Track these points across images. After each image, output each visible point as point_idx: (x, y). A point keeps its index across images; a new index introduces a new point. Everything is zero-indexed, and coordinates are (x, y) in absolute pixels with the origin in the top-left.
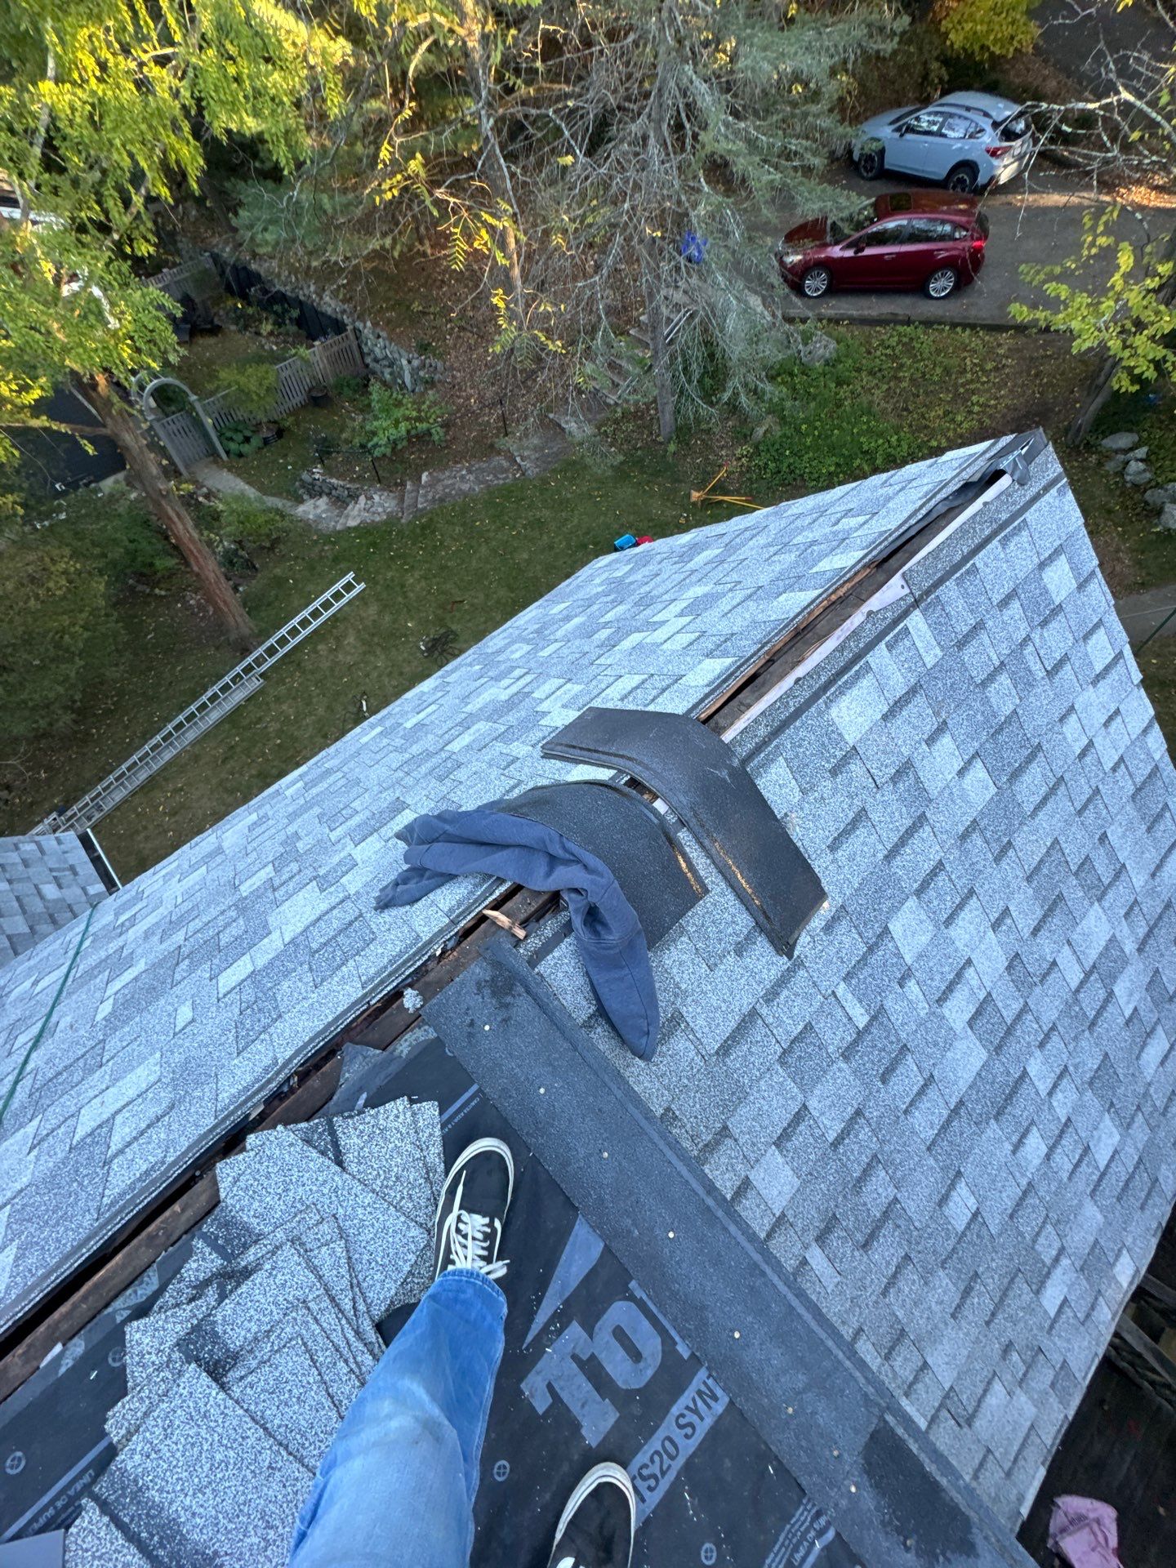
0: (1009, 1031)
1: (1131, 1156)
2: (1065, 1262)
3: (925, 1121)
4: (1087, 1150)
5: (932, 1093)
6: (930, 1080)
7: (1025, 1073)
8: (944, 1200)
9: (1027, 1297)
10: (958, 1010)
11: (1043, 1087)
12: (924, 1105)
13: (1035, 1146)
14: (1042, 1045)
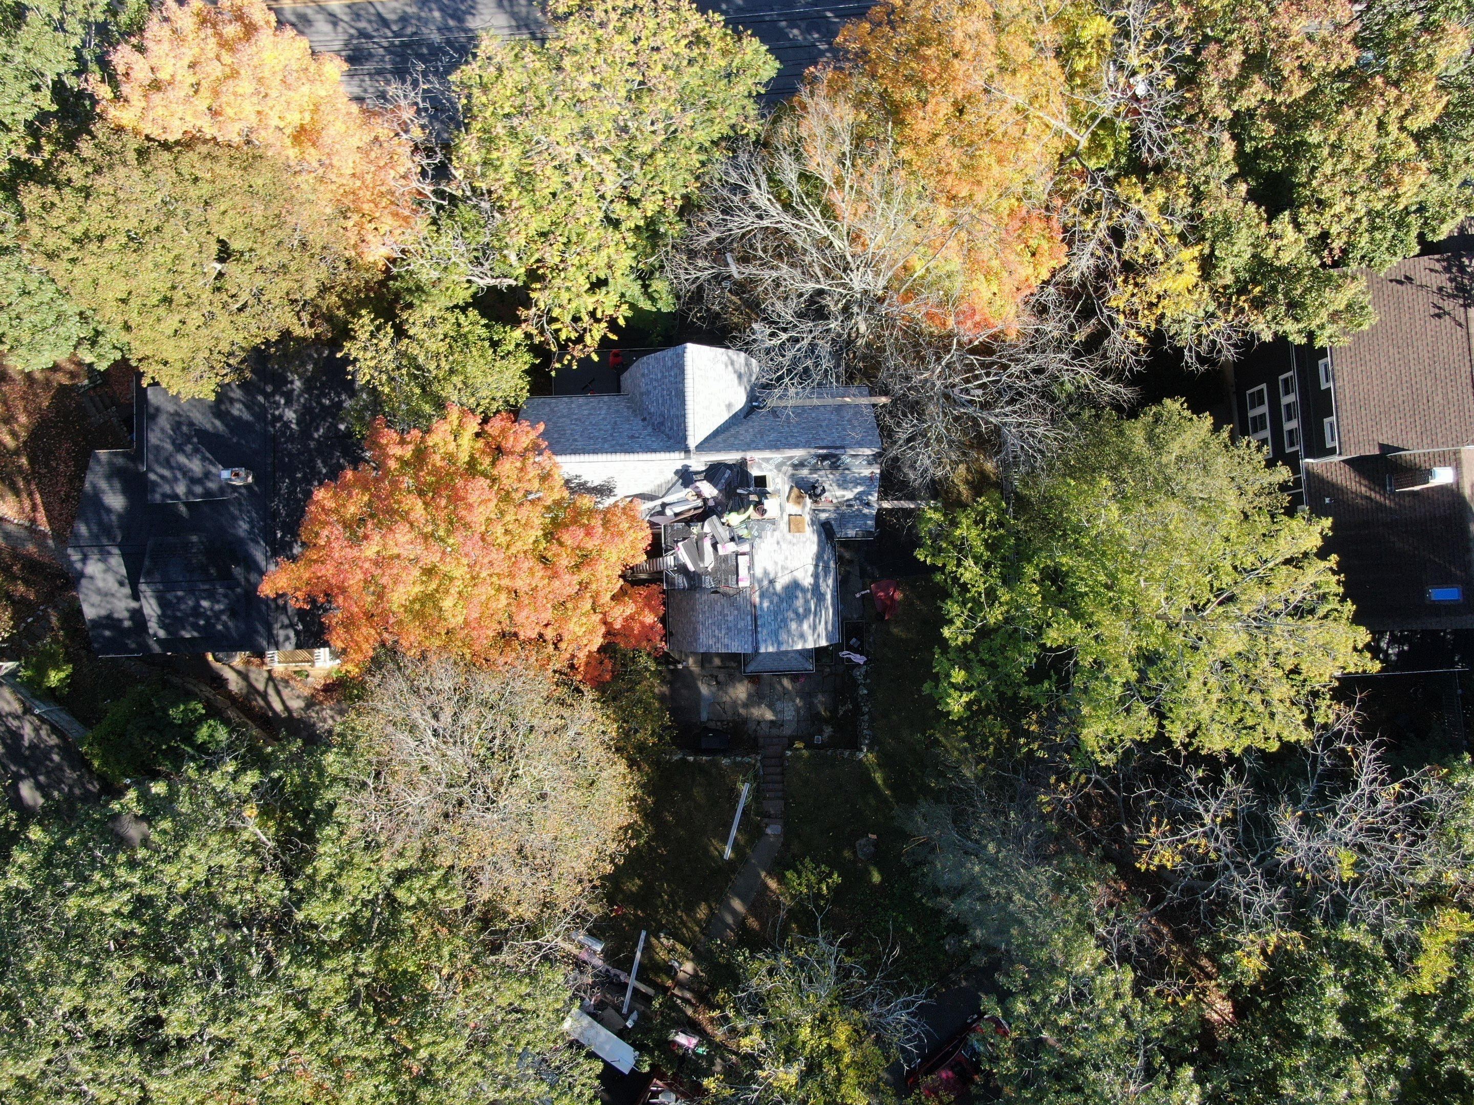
10: (729, 611)
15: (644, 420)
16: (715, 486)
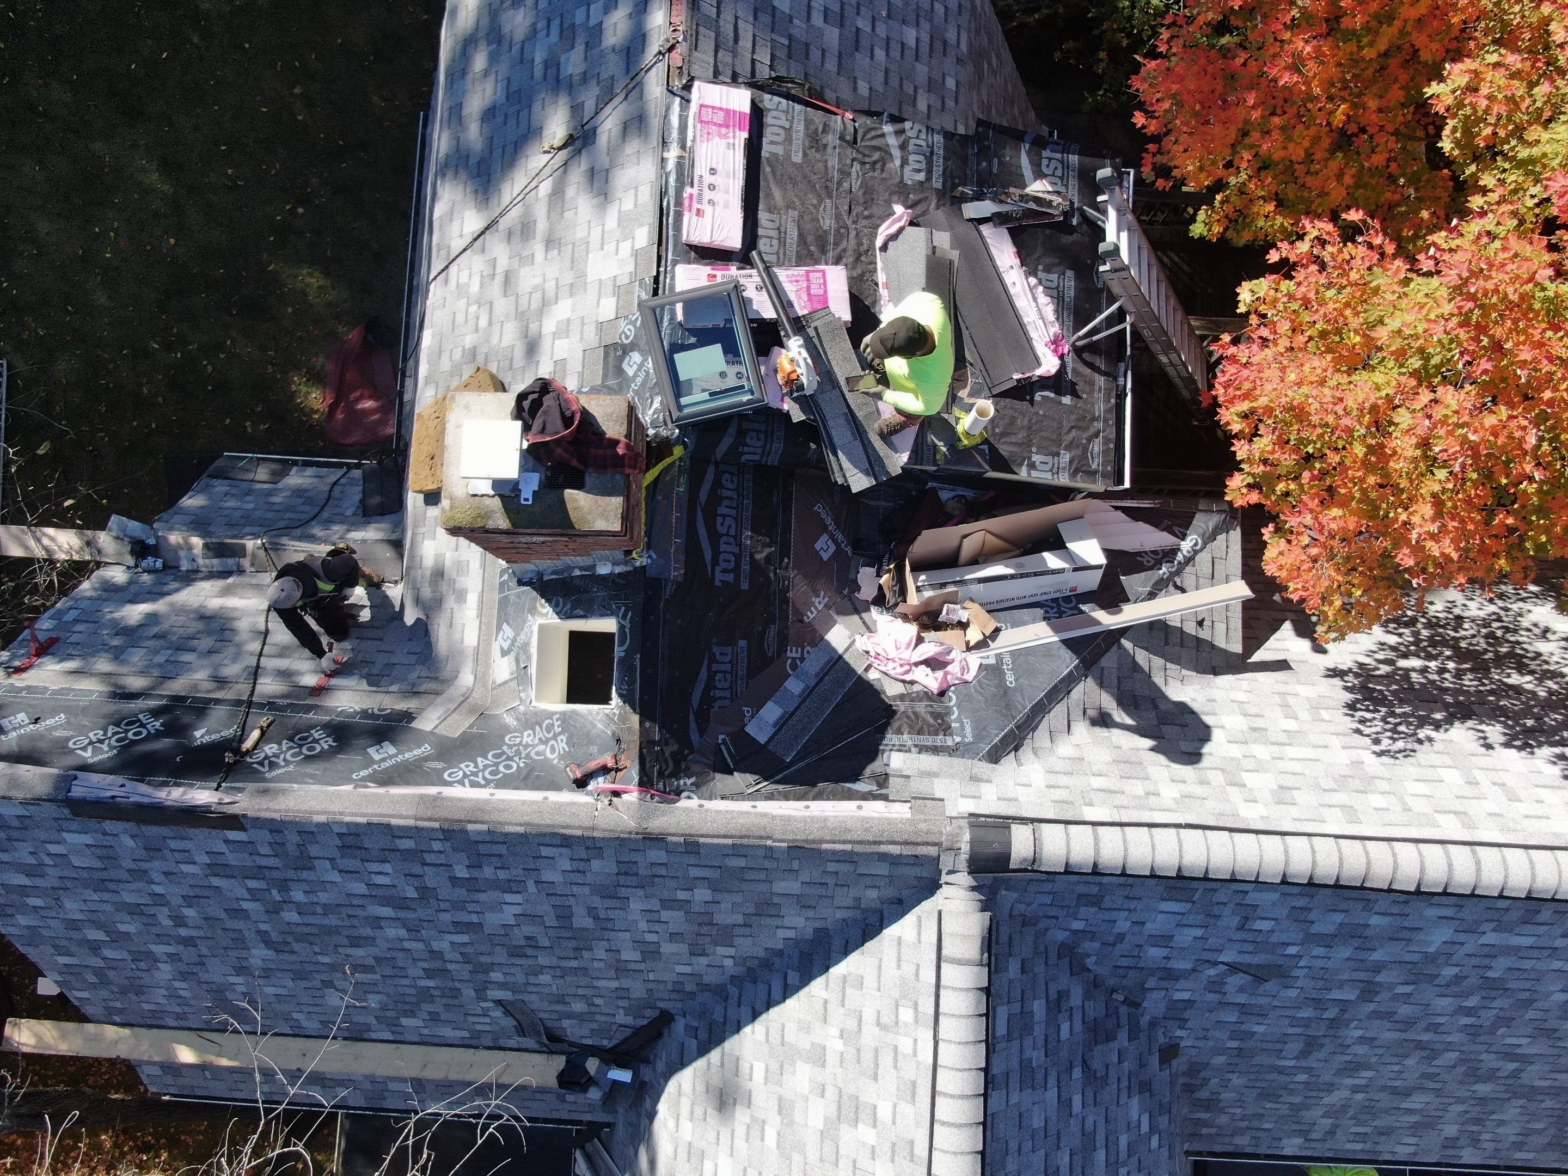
0: (842, 16)
1: (925, 38)
2: (920, 91)
3: (831, 65)
4: (903, 44)
5: (828, 55)
6: (823, 51)
7: (858, 29)
8: (855, 89)
9: (911, 109)
10: (817, 19)
11: (868, 29)
12: (827, 60)
13: (880, 54)
14: (858, 14)
15: (1169, 1052)
16: (837, 663)
